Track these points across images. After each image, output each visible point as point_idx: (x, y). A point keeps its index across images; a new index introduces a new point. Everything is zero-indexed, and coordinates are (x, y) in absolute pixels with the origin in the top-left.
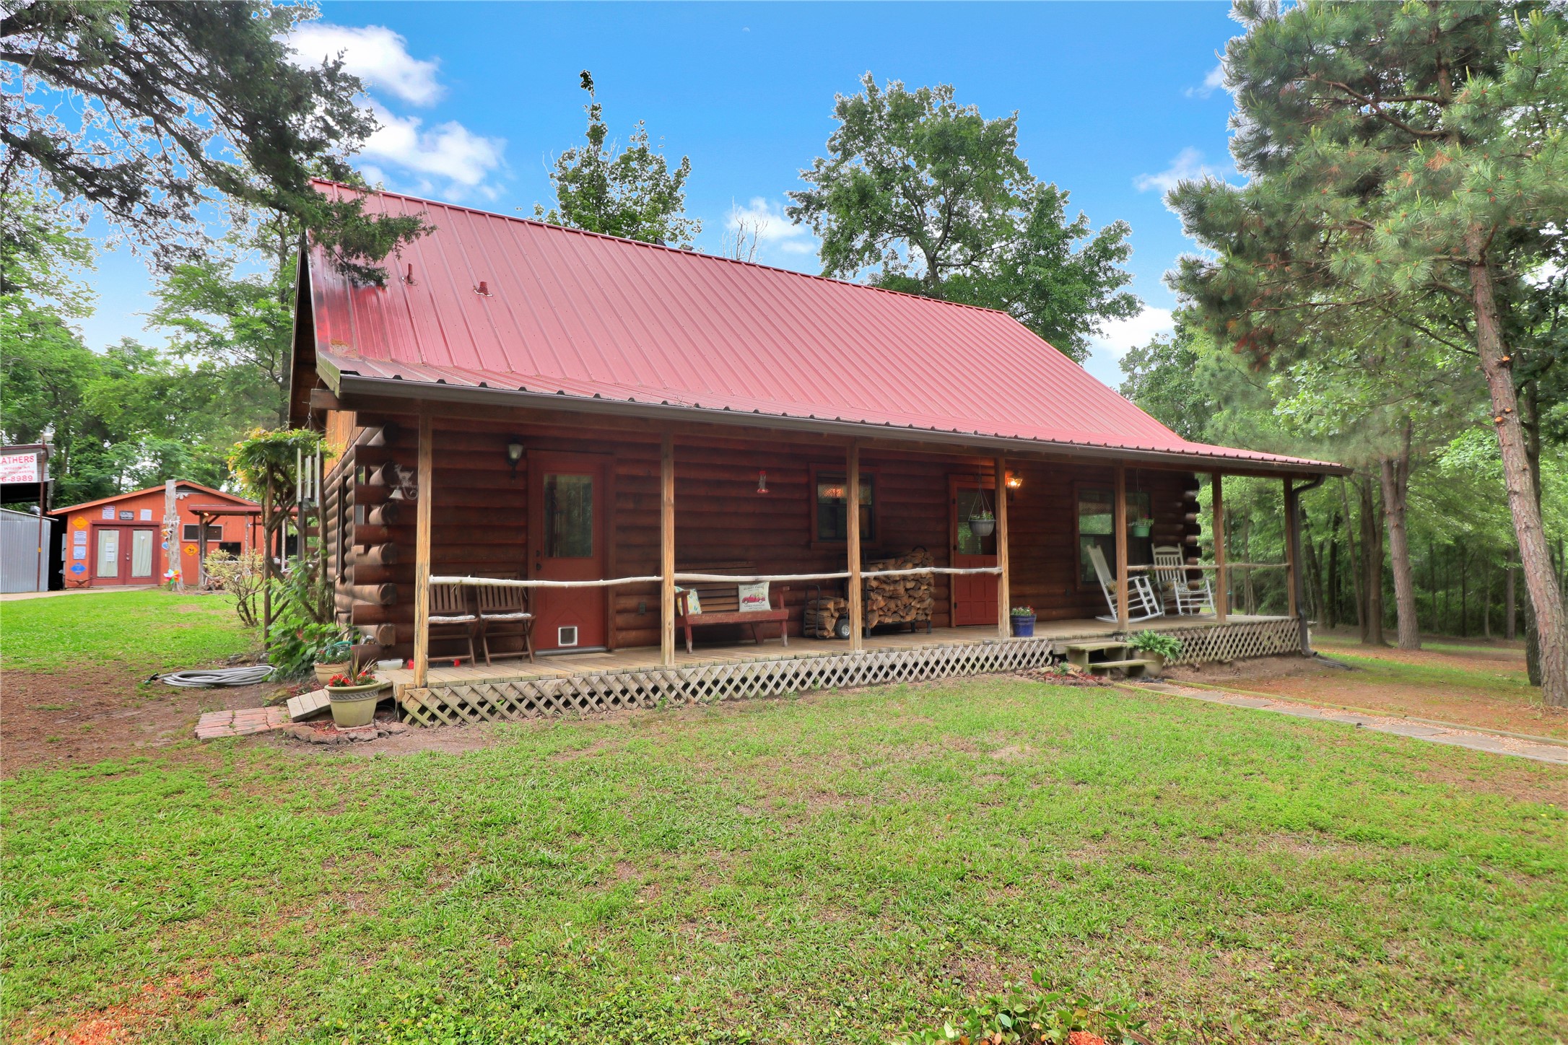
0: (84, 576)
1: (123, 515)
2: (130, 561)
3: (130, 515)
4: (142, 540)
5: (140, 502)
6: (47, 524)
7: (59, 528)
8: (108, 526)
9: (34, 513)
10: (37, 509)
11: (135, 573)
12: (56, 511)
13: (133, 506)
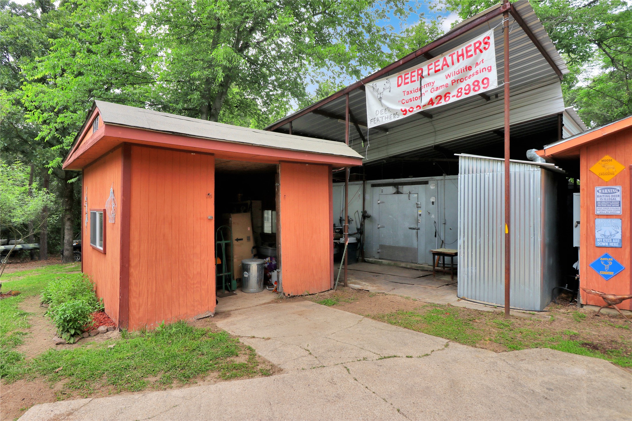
6: (536, 174)
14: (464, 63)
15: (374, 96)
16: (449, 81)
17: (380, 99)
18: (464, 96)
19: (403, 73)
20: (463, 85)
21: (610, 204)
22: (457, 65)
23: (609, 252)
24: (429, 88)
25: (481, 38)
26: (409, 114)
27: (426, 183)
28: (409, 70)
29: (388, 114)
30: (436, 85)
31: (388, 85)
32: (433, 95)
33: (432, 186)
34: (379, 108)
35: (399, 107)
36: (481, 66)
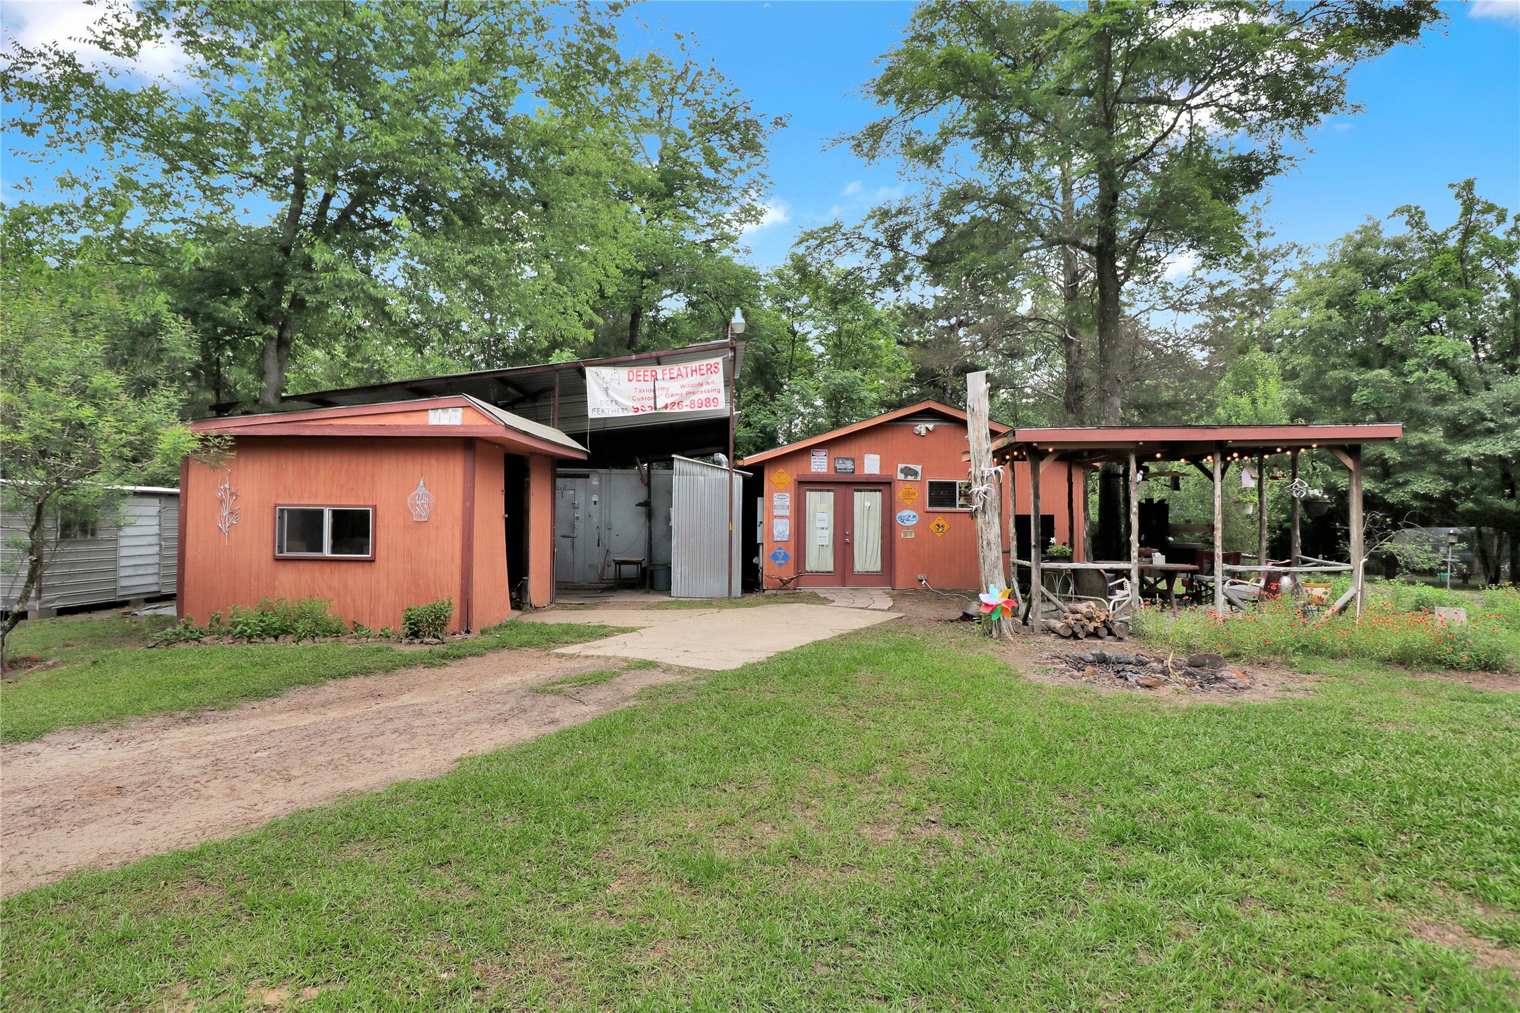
0: (788, 573)
1: (840, 465)
2: (851, 545)
3: (849, 465)
4: (867, 505)
5: (863, 443)
6: (738, 481)
7: (753, 489)
8: (820, 484)
9: (719, 463)
10: (722, 457)
11: (859, 567)
12: (749, 460)
13: (852, 449)
14: (696, 379)
15: (597, 383)
16: (684, 391)
17: (606, 390)
18: (697, 409)
19: (635, 369)
20: (695, 398)
21: (782, 507)
22: (690, 378)
23: (781, 545)
24: (664, 393)
25: (712, 361)
26: (640, 413)
27: (587, 476)
28: (642, 369)
29: (616, 407)
30: (671, 391)
31: (616, 377)
32: (669, 401)
33: (595, 481)
34: (605, 398)
35: (630, 404)
36: (710, 387)
